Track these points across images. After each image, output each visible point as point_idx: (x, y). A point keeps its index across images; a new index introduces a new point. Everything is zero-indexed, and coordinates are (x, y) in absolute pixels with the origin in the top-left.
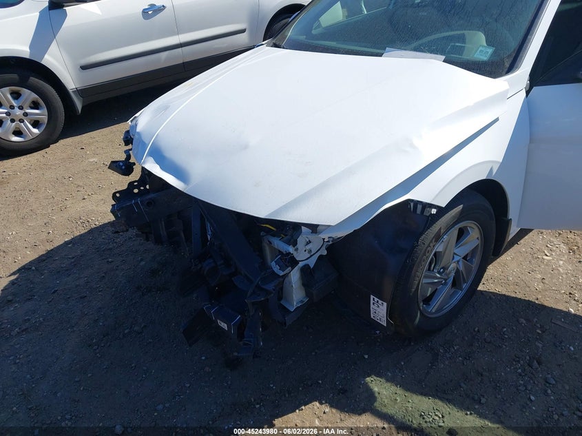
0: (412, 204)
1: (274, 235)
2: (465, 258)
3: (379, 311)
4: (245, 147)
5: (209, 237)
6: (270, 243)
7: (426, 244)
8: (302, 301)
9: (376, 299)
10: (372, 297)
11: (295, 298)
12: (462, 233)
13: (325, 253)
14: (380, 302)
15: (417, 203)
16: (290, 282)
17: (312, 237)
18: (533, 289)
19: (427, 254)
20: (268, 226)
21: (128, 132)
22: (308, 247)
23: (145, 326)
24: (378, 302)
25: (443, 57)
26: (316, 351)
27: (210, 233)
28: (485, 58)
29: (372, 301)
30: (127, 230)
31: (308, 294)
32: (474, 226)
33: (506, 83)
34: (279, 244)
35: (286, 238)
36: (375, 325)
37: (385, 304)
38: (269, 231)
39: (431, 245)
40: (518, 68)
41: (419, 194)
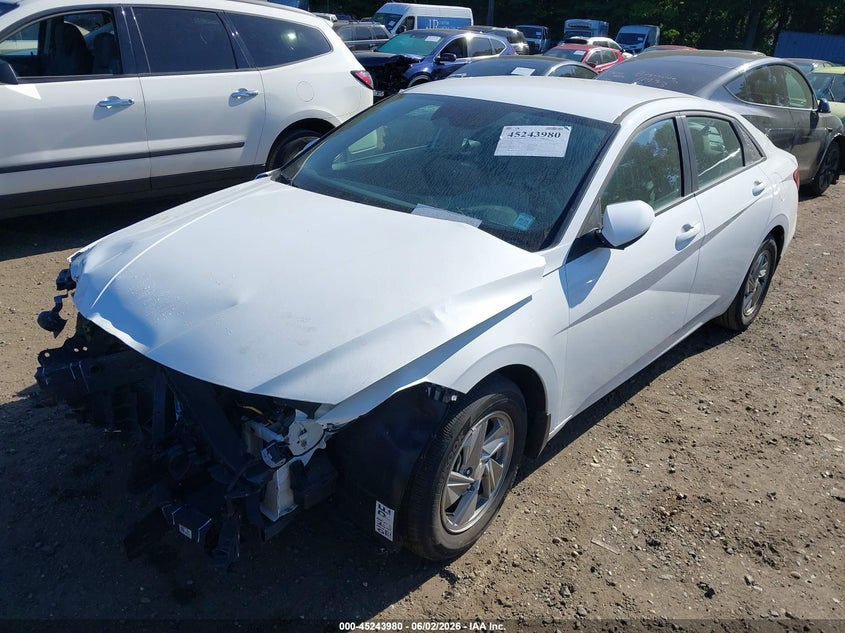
0: (429, 389)
1: (259, 420)
2: (494, 457)
3: (385, 521)
4: (233, 304)
5: (177, 416)
6: (253, 430)
7: (454, 437)
8: (288, 509)
9: (382, 506)
10: (378, 503)
11: (279, 505)
12: (491, 426)
13: (323, 446)
14: (387, 509)
15: (435, 387)
16: (275, 483)
17: (308, 424)
18: (575, 503)
19: (455, 450)
20: (251, 408)
21: (65, 272)
22: (302, 438)
23: (59, 545)
24: (384, 509)
25: (479, 222)
26: (302, 578)
27: (180, 411)
28: (524, 228)
29: (377, 509)
30: (56, 404)
31: (297, 500)
32: (505, 419)
33: (543, 258)
34: (265, 432)
35: (274, 425)
36: (379, 539)
37: (393, 512)
38: (253, 416)
39: (460, 438)
40: (558, 242)
41: (440, 376)
